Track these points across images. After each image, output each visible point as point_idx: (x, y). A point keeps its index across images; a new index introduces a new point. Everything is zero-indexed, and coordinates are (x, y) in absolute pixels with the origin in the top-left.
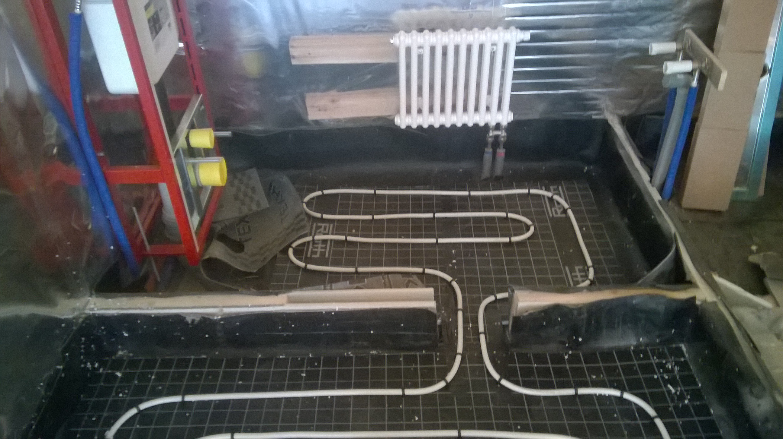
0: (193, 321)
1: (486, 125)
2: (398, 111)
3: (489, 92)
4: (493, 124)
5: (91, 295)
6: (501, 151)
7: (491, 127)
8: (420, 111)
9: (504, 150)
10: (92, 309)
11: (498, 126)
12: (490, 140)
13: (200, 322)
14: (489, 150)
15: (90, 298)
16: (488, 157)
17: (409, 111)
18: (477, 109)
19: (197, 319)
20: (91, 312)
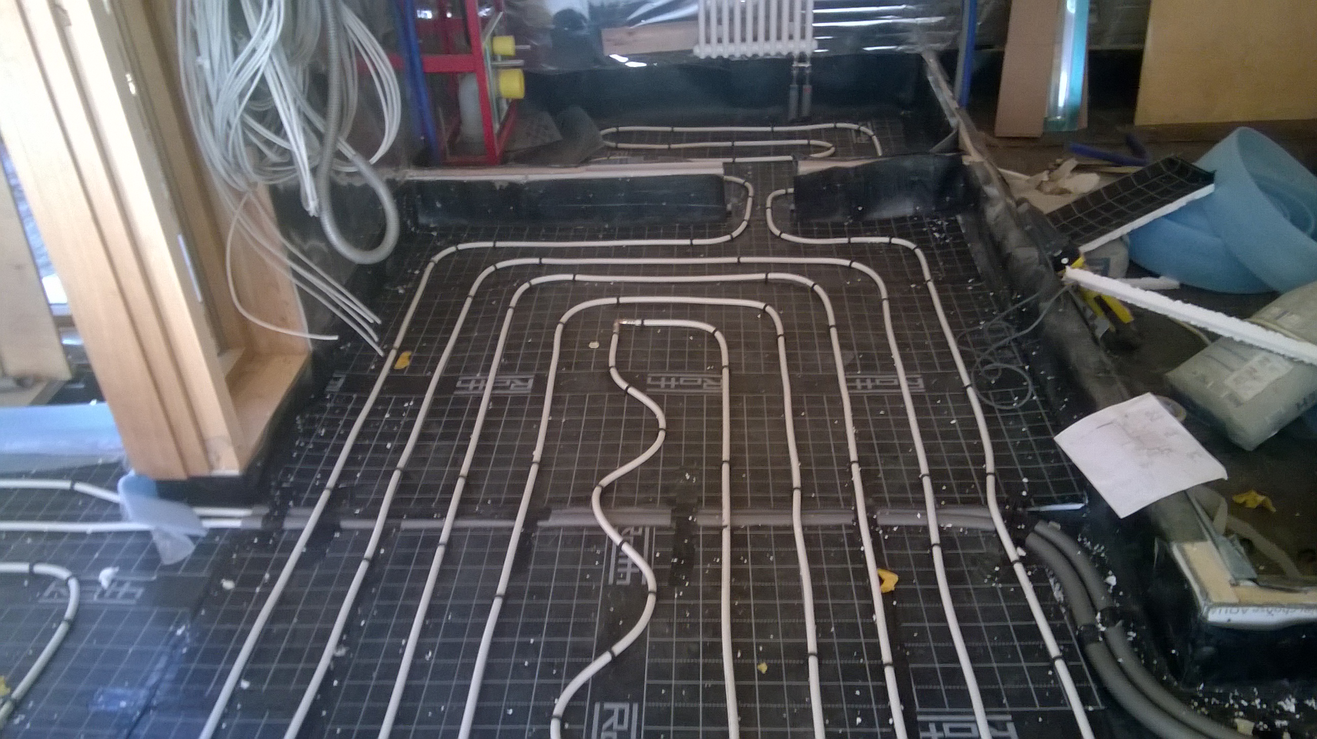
0: (501, 186)
1: (790, 54)
2: (697, 42)
3: (791, 19)
4: (796, 53)
5: (409, 167)
6: (808, 88)
7: (795, 57)
8: (720, 41)
9: (811, 87)
10: (411, 176)
11: (802, 58)
12: (795, 72)
13: (507, 188)
14: (795, 85)
15: (408, 170)
16: (793, 94)
17: (708, 41)
18: (779, 38)
19: (505, 185)
20: (411, 179)
